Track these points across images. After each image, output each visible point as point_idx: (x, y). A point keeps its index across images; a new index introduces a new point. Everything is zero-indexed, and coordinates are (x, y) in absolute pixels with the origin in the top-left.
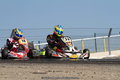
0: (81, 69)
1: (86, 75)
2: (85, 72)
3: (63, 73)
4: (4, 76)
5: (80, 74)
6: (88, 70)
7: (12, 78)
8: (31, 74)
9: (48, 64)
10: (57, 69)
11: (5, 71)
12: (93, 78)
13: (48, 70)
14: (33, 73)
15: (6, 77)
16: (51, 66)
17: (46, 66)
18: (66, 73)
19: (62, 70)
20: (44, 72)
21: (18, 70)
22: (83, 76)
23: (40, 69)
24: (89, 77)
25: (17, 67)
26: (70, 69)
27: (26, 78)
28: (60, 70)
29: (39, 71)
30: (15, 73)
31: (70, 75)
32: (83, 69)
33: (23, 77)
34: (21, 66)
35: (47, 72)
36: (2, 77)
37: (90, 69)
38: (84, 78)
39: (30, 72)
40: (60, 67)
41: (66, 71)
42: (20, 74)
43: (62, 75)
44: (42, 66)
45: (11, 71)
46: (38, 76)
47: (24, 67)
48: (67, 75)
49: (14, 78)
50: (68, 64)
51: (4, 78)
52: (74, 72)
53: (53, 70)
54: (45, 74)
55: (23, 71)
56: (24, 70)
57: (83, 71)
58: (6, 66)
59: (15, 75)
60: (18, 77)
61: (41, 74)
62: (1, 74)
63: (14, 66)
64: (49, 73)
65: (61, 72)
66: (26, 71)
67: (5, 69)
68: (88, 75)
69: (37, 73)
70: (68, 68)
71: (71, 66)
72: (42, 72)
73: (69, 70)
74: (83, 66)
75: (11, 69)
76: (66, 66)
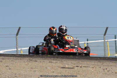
0: (108, 65)
1: (111, 71)
2: (111, 68)
3: (89, 69)
4: (33, 70)
5: (105, 70)
6: (114, 66)
7: (41, 71)
8: (59, 69)
9: (78, 60)
10: (85, 65)
11: (36, 64)
12: (116, 74)
13: (76, 66)
14: (61, 68)
15: (35, 71)
16: (80, 61)
17: (75, 62)
18: (92, 68)
19: (89, 66)
20: (72, 67)
21: (48, 65)
22: (107, 72)
23: (69, 64)
24: (112, 72)
25: (49, 61)
26: (98, 65)
27: (53, 72)
28: (88, 66)
29: (67, 66)
30: (45, 67)
31: (95, 70)
32: (110, 65)
33: (51, 71)
34: (52, 61)
35: (74, 67)
36: (31, 71)
37: (116, 66)
38: (108, 73)
39: (59, 67)
40: (88, 63)
41: (93, 67)
42: (49, 68)
43: (87, 70)
44: (72, 62)
45: (41, 65)
46: (65, 71)
47: (55, 61)
48: (93, 71)
49: (43, 71)
50: (98, 60)
51: (33, 71)
52: (100, 68)
53: (81, 66)
54: (72, 69)
55: (52, 65)
56: (54, 65)
57: (109, 67)
58: (38, 61)
59: (44, 69)
60: (46, 71)
61: (68, 69)
62: (32, 67)
63: (46, 61)
64: (76, 68)
65: (87, 68)
66: (55, 65)
67: (37, 63)
68: (112, 71)
69: (65, 68)
70: (96, 64)
71: (99, 62)
72: (70, 67)
73: (96, 66)
74: (111, 63)
75: (42, 64)
76: (94, 62)
